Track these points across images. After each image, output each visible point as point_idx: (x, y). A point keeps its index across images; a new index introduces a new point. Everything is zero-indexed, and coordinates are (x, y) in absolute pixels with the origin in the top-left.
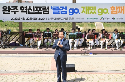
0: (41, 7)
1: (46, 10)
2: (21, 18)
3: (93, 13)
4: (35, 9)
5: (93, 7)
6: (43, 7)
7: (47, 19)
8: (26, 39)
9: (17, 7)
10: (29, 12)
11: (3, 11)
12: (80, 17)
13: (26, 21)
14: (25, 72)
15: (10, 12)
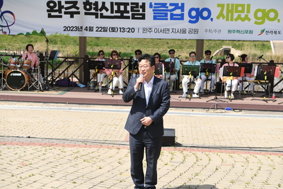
0: (128, 4)
1: (139, 11)
2: (84, 28)
3: (243, 20)
4: (115, 8)
5: (243, 6)
6: (132, 4)
7: (141, 30)
9: (77, 2)
10: (101, 14)
11: (48, 11)
12: (213, 29)
13: (94, 34)
14: (67, 143)
15: (63, 14)
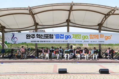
2: (36, 41)
3: (79, 38)
5: (79, 35)
7: (52, 41)
8: (39, 53)
9: (34, 35)
10: (41, 37)
11: (26, 37)
12: (72, 41)
13: (39, 43)
14: (37, 74)
15: (30, 38)
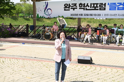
2: (79, 15)
4: (92, 5)
6: (100, 4)
9: (76, 4)
10: (86, 8)
11: (64, 8)
13: (83, 17)
15: (70, 9)
